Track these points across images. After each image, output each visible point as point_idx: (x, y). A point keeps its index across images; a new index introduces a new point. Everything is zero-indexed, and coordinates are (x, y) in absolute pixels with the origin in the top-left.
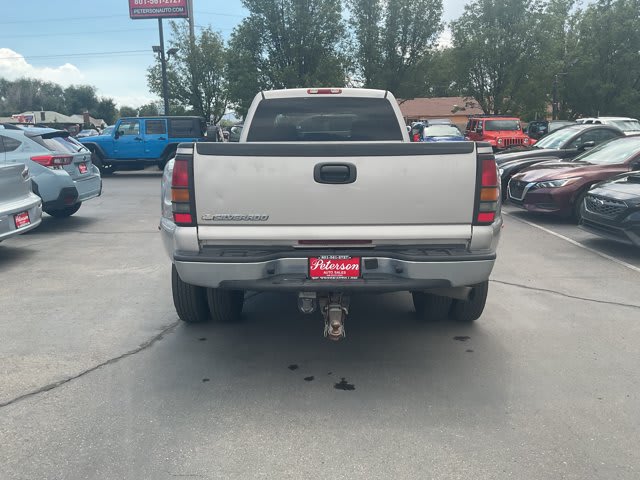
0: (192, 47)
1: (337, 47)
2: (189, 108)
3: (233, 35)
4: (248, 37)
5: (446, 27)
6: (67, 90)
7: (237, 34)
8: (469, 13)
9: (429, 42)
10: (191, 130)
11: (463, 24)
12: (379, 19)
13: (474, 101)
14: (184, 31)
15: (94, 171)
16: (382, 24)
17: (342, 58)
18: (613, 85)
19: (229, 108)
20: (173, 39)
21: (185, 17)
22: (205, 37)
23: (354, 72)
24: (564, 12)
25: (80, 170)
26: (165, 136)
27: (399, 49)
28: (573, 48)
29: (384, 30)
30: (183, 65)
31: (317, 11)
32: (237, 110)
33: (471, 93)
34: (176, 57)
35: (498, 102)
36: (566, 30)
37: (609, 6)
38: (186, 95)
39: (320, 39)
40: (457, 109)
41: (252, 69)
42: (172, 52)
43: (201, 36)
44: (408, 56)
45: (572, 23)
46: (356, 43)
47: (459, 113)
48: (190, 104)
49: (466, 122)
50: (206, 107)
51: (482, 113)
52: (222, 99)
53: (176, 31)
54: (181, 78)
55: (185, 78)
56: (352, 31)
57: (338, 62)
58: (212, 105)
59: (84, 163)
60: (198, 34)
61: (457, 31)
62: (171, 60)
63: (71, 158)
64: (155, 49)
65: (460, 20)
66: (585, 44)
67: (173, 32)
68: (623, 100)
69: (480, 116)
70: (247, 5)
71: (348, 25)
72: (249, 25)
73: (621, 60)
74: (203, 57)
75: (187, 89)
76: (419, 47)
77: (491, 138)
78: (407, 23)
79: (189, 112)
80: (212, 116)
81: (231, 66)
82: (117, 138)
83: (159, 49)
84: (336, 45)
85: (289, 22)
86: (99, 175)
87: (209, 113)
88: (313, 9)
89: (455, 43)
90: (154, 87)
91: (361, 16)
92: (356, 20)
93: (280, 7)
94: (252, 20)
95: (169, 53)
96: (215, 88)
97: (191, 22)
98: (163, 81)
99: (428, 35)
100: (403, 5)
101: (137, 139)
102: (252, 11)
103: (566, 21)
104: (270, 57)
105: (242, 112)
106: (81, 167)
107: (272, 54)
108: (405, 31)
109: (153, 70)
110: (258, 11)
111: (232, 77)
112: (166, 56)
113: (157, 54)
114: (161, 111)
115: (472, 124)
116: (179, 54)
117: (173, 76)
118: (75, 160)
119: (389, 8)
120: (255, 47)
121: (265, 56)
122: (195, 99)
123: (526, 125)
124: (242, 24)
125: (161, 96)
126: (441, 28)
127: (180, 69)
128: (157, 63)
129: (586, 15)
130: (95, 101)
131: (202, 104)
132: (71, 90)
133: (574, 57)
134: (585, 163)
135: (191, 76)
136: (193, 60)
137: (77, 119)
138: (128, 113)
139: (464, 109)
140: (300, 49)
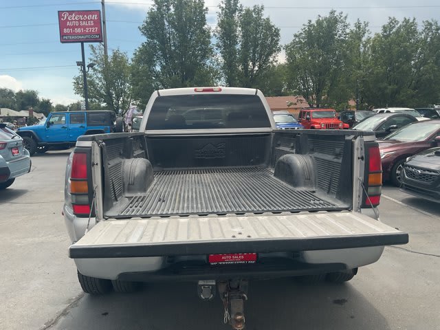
0: (106, 63)
1: (208, 62)
2: (104, 105)
3: (135, 54)
4: (146, 55)
5: (282, 49)
6: (17, 94)
7: (137, 53)
8: (297, 40)
9: (271, 59)
10: (104, 120)
11: (293, 47)
12: (237, 43)
13: (302, 98)
14: (100, 52)
15: (25, 153)
16: (238, 47)
17: (211, 70)
18: (396, 87)
19: (133, 104)
20: (92, 57)
21: (100, 42)
22: (115, 57)
23: (220, 80)
24: (360, 39)
25: (13, 153)
26: (85, 125)
27: (251, 63)
28: (367, 62)
29: (240, 51)
30: (100, 76)
31: (193, 38)
32: (138, 105)
33: (300, 93)
34: (95, 70)
35: (318, 99)
36: (362, 50)
37: (390, 34)
38: (101, 96)
39: (196, 57)
40: (291, 104)
41: (149, 77)
42: (91, 66)
43: (112, 55)
44: (256, 68)
45: (365, 46)
46: (221, 60)
47: (292, 106)
48: (104, 102)
49: (298, 112)
50: (116, 104)
51: (309, 106)
52: (128, 98)
53: (94, 51)
54: (98, 84)
55: (100, 84)
56: (219, 51)
57: (209, 73)
58: (120, 103)
59: (17, 148)
60: (110, 54)
61: (289, 52)
62: (91, 72)
63: (5, 144)
64: (79, 64)
65: (291, 44)
66: (376, 59)
67: (92, 52)
68: (403, 97)
69: (308, 108)
70: (145, 34)
71: (215, 47)
72: (146, 47)
73: (400, 70)
74: (114, 69)
75: (102, 91)
76: (264, 62)
77: (317, 123)
78: (256, 46)
79: (104, 108)
80: (120, 110)
81: (133, 75)
82: (48, 127)
83: (82, 64)
84: (208, 61)
85: (174, 46)
86: (28, 156)
87: (118, 108)
88: (191, 37)
89: (288, 60)
90: (78, 91)
91: (224, 42)
92: (220, 44)
93: (168, 35)
94: (148, 44)
95: (88, 66)
96: (123, 91)
97: (105, 46)
98: (84, 86)
99: (270, 54)
100: (253, 34)
101: (63, 127)
102: (148, 37)
103: (361, 45)
104: (161, 69)
105: (142, 107)
106: (14, 151)
107: (163, 67)
108: (254, 52)
109: (77, 79)
110: (152, 38)
111: (134, 83)
112: (87, 68)
113: (80, 67)
114: (83, 107)
115: (302, 114)
116: (96, 67)
117: (92, 83)
118: (8, 146)
119: (243, 36)
120: (151, 63)
121: (158, 68)
122: (108, 98)
123: (339, 114)
124: (141, 47)
125: (83, 96)
126: (279, 50)
127: (97, 78)
128: (81, 74)
129: (374, 41)
130: (38, 100)
131: (113, 102)
132: (20, 94)
133: (369, 68)
134: (395, 141)
135: (105, 83)
136: (106, 72)
137: (24, 114)
138: (61, 109)
139: (296, 104)
140: (182, 64)
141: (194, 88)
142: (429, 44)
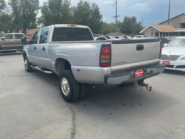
24: (68, 7)
141: (67, 25)
142: (94, 12)
